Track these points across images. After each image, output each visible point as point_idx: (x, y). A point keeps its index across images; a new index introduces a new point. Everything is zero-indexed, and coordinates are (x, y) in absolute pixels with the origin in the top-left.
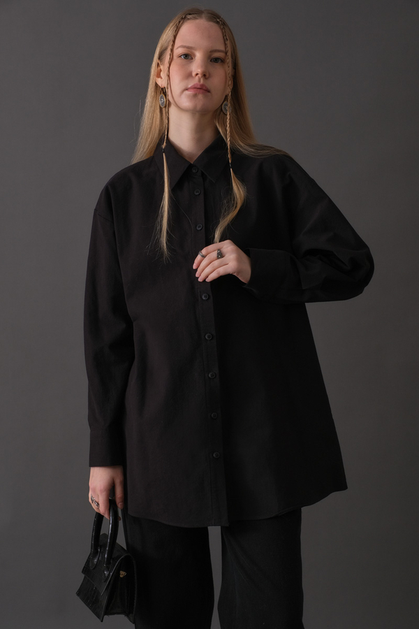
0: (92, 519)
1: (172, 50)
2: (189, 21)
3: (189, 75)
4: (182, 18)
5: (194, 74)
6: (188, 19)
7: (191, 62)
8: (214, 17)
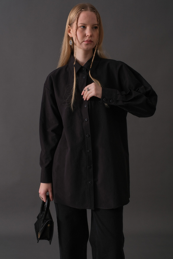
0: (41, 204)
1: (77, 24)
2: (83, 12)
3: (84, 36)
4: (80, 10)
5: (87, 35)
6: (83, 11)
7: (85, 29)
8: (93, 9)
